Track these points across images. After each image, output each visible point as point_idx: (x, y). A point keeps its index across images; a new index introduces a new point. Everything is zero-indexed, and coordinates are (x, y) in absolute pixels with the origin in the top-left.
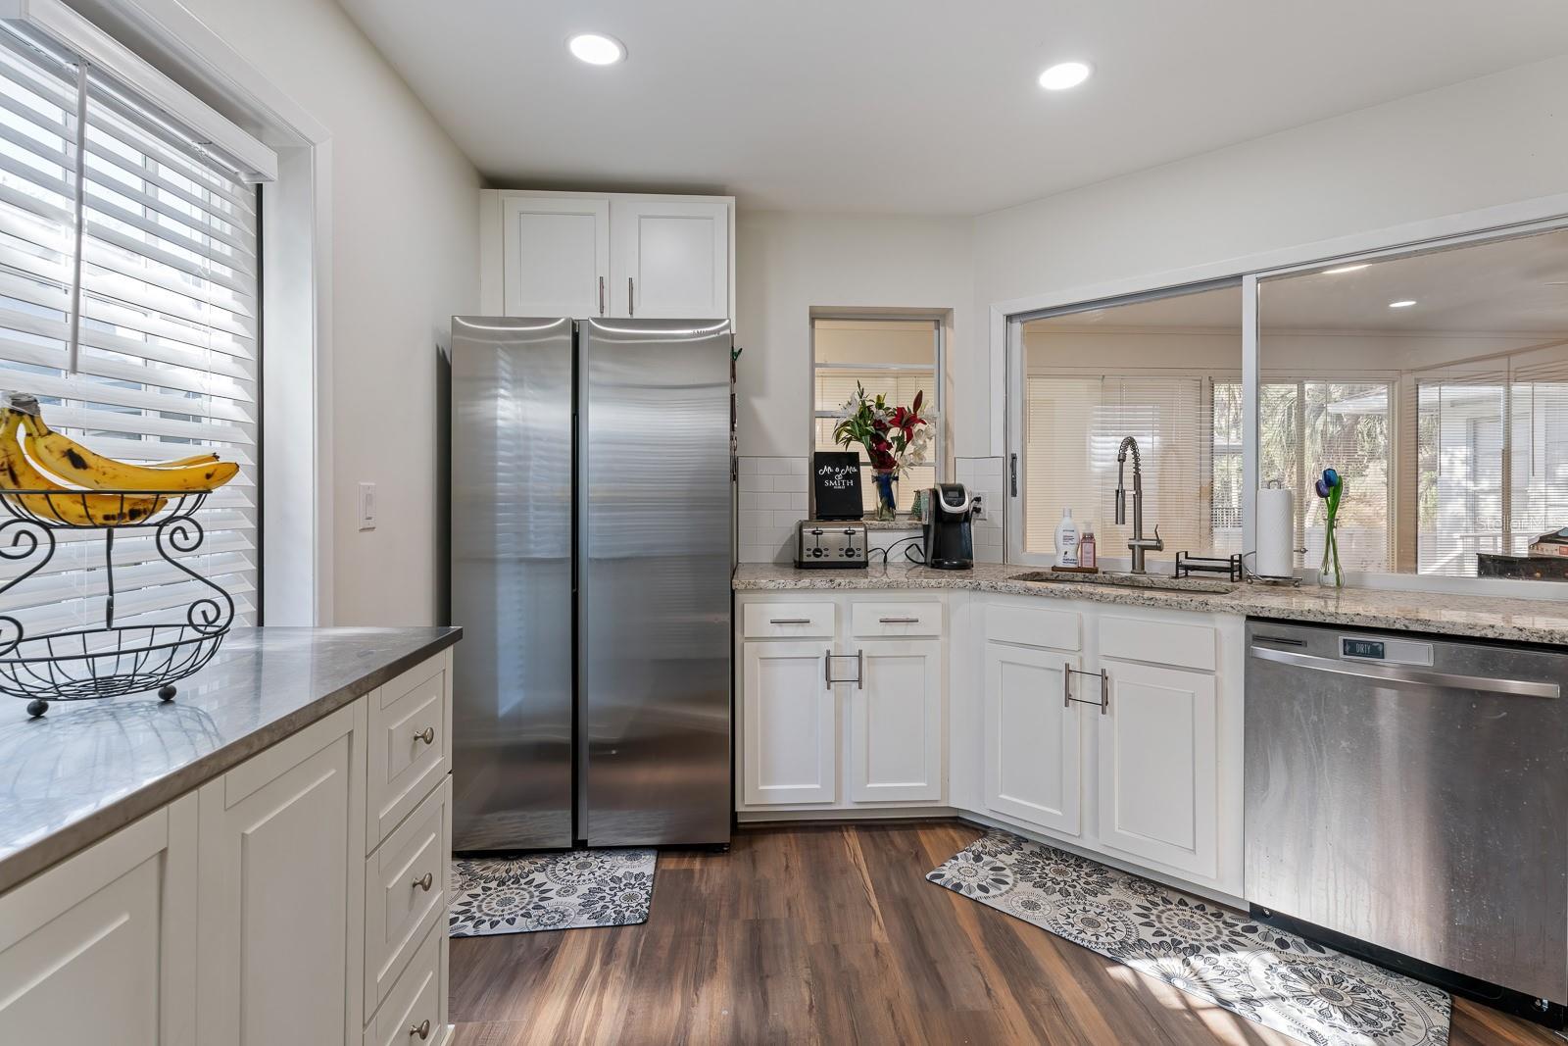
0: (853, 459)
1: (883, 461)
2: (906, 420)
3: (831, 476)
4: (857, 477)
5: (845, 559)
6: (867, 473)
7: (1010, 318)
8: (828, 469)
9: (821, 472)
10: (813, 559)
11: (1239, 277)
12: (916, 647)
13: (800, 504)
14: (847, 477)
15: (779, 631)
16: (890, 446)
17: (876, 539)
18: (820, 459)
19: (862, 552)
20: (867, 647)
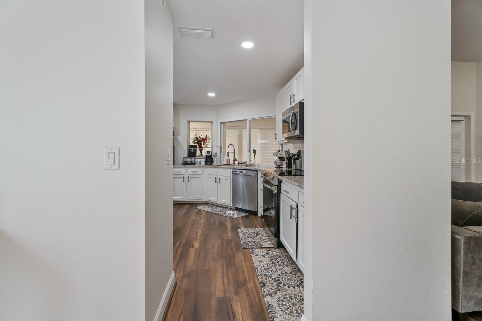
0: (196, 146)
1: (200, 147)
2: (204, 140)
3: (191, 149)
4: (196, 150)
5: (191, 163)
6: (198, 149)
7: (221, 123)
8: (191, 148)
9: (190, 149)
10: (185, 163)
11: (247, 120)
12: (198, 176)
13: (186, 154)
14: (194, 149)
15: (176, 173)
16: (202, 144)
17: (199, 160)
18: (190, 146)
19: (193, 162)
20: (190, 176)
